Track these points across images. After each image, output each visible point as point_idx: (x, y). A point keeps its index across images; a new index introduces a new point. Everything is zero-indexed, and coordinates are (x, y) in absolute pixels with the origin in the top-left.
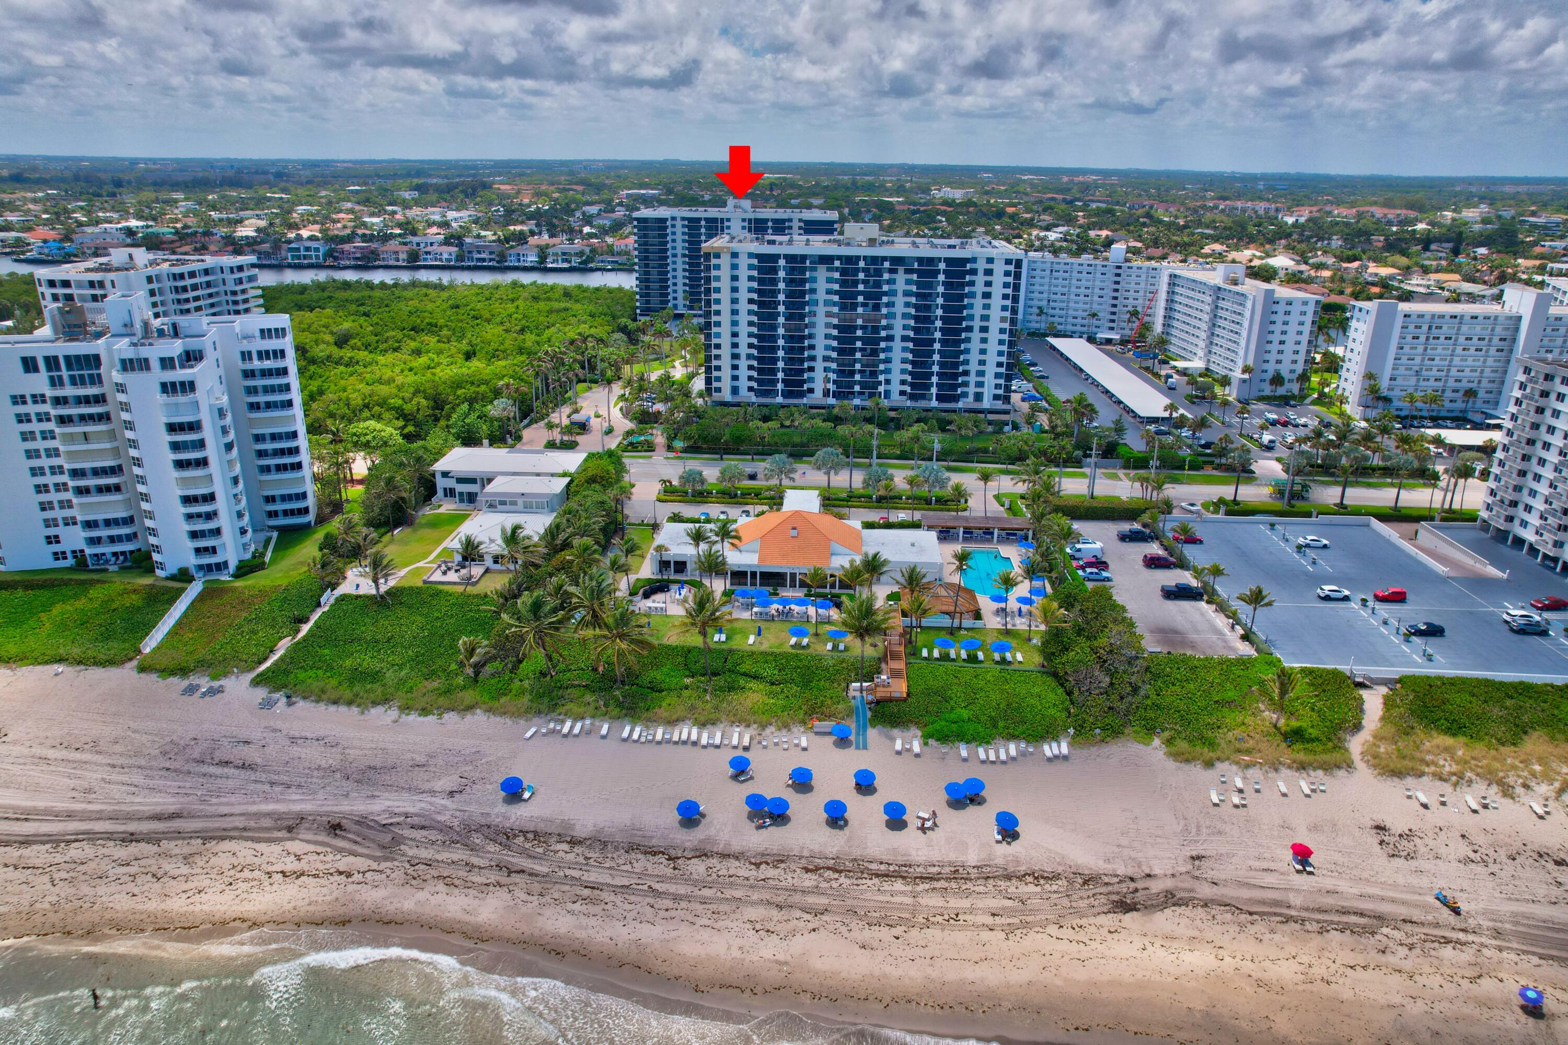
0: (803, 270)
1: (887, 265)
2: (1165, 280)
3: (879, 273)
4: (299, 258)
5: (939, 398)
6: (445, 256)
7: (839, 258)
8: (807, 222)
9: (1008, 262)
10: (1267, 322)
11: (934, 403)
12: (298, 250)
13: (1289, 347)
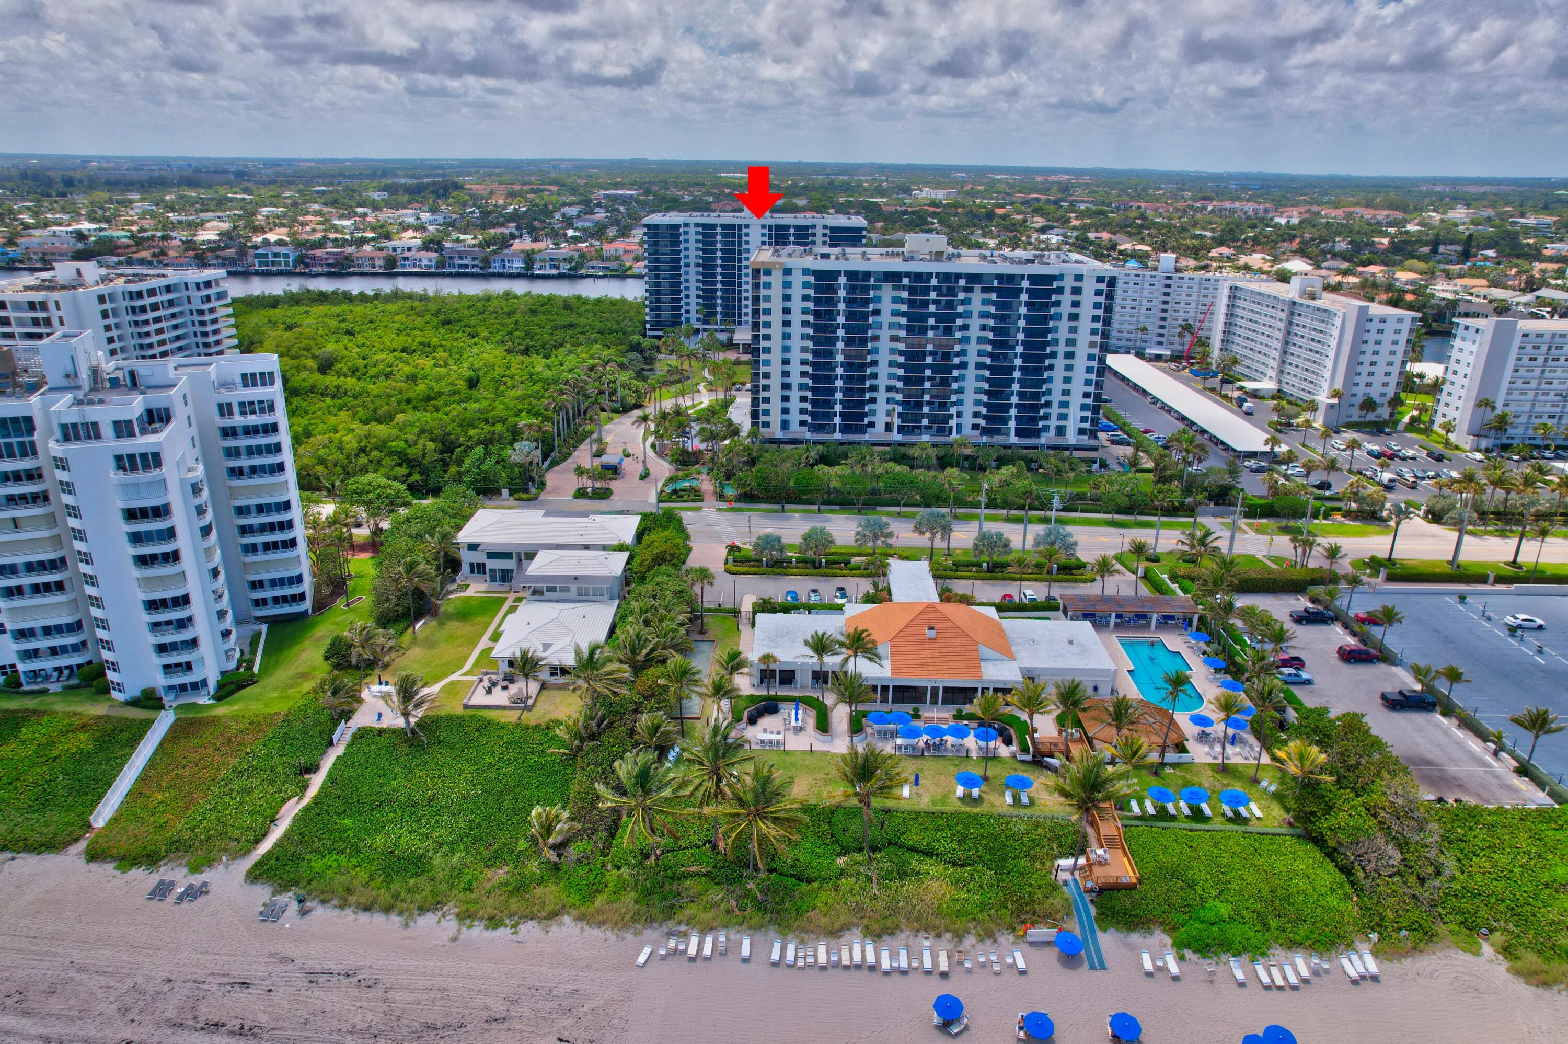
0: (866, 289)
1: (962, 282)
2: (1224, 292)
3: (952, 292)
4: (267, 264)
5: (1019, 433)
6: (425, 262)
7: (907, 275)
8: (833, 229)
9: (1100, 279)
10: (1359, 341)
11: (1013, 439)
12: (266, 256)
13: (1381, 368)
